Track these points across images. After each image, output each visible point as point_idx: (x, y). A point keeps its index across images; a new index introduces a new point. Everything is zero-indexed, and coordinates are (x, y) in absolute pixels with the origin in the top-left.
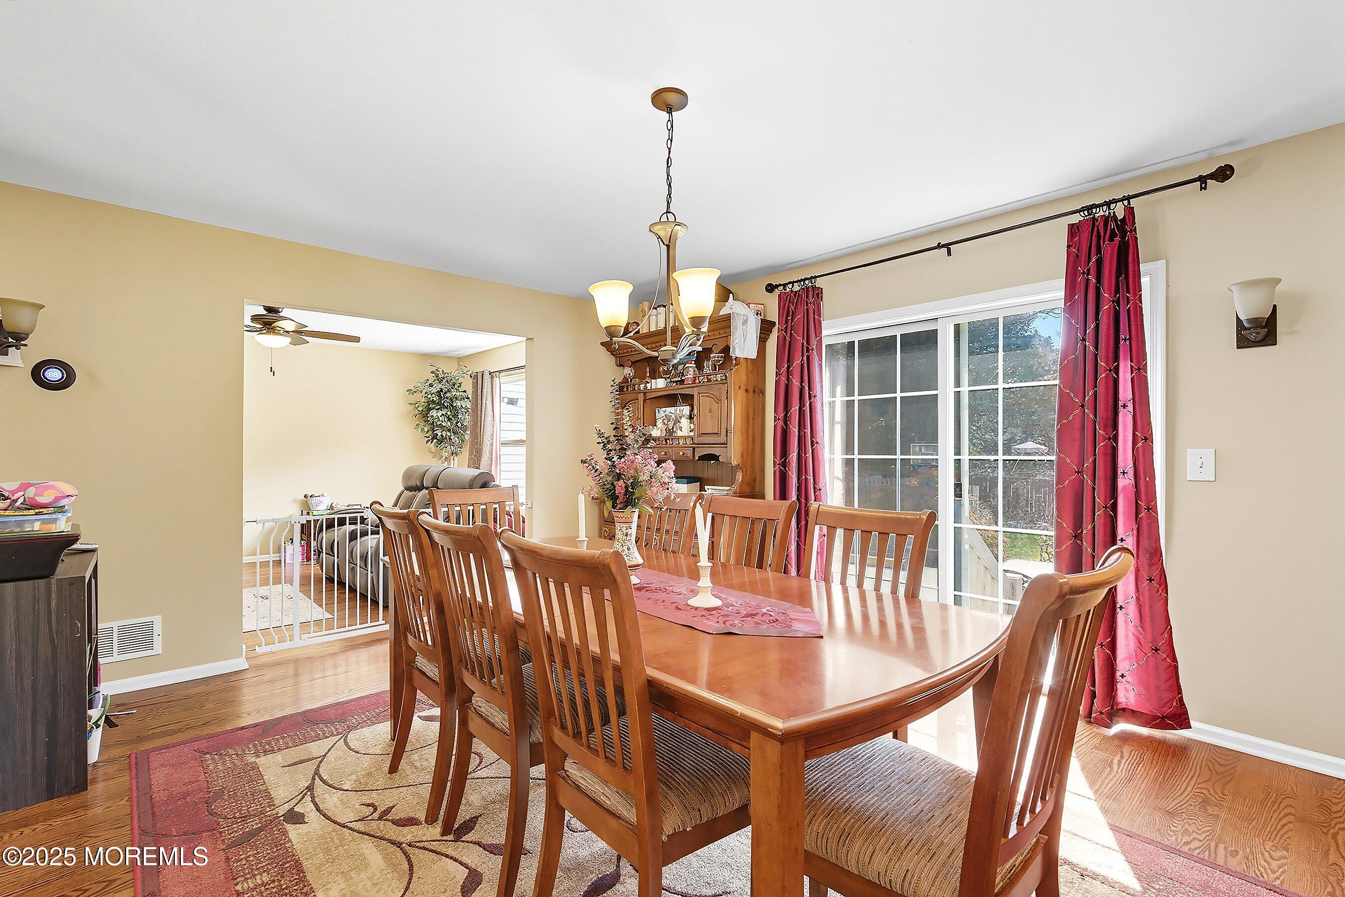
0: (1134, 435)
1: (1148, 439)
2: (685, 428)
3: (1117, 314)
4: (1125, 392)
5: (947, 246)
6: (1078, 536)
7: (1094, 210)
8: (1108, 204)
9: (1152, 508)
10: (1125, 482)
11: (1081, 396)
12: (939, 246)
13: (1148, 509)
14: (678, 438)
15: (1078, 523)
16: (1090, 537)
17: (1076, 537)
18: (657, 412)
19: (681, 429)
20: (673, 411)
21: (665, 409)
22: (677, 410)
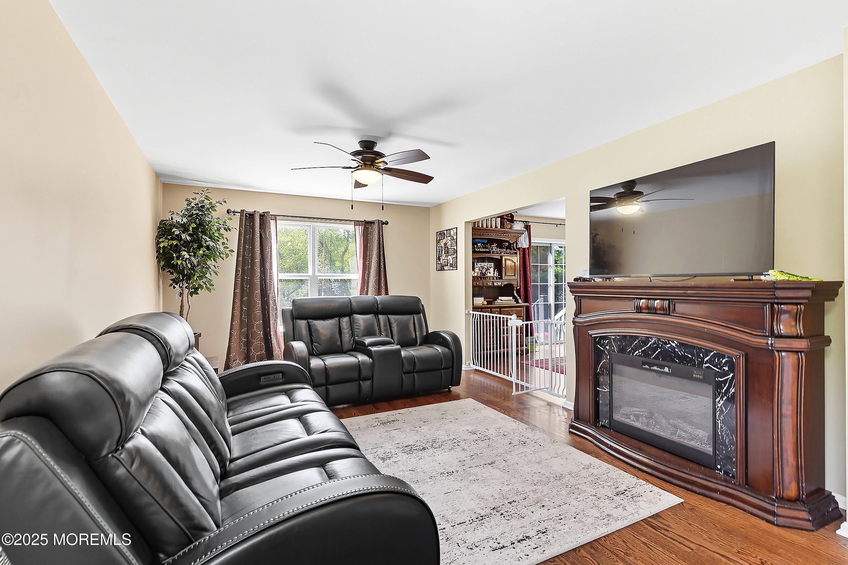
2: (492, 273)
18: (475, 264)
19: (490, 273)
20: (485, 265)
21: (480, 263)
22: (488, 265)
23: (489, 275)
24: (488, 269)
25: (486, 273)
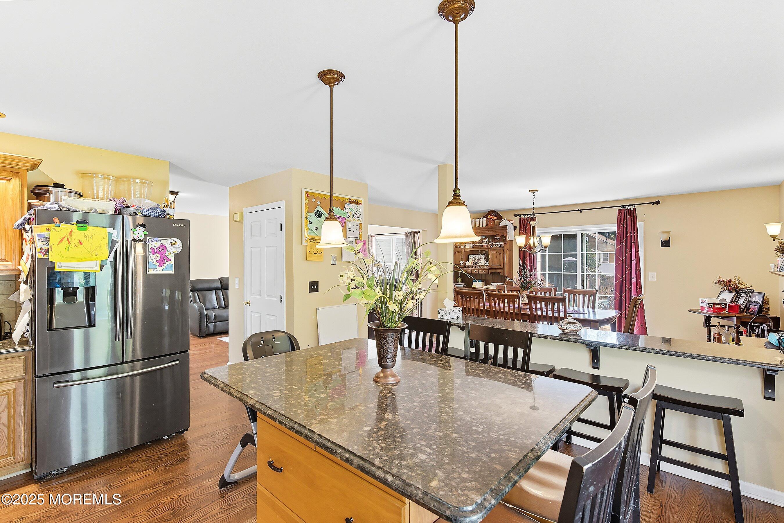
0: (636, 269)
1: (640, 270)
2: (483, 262)
3: (631, 236)
4: (633, 257)
5: (581, 211)
6: (621, 296)
7: (630, 206)
8: (629, 205)
9: (641, 288)
10: (634, 281)
11: (622, 258)
12: (579, 210)
13: (640, 288)
14: (480, 266)
15: (621, 293)
16: (624, 296)
17: (620, 296)
18: (469, 256)
19: (481, 263)
20: (477, 256)
21: (473, 255)
22: (479, 256)
23: (480, 264)
24: (479, 260)
25: (478, 263)
